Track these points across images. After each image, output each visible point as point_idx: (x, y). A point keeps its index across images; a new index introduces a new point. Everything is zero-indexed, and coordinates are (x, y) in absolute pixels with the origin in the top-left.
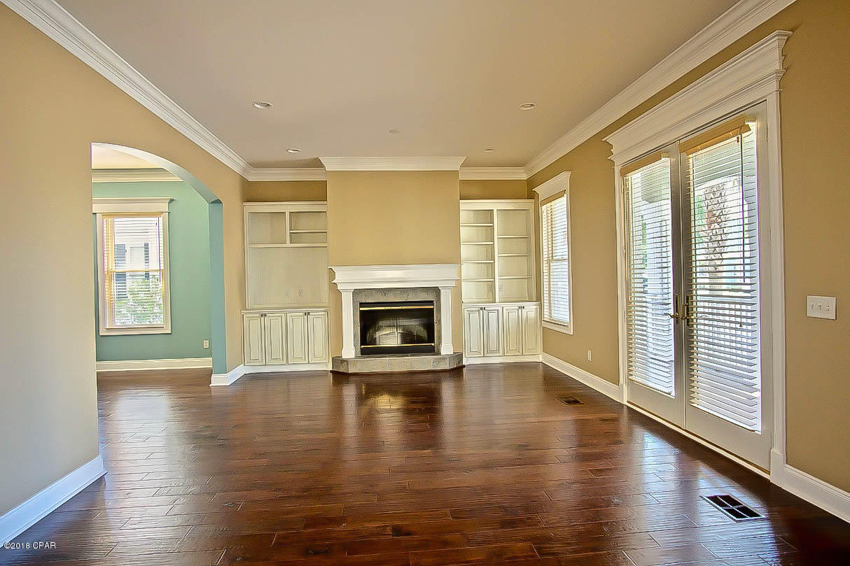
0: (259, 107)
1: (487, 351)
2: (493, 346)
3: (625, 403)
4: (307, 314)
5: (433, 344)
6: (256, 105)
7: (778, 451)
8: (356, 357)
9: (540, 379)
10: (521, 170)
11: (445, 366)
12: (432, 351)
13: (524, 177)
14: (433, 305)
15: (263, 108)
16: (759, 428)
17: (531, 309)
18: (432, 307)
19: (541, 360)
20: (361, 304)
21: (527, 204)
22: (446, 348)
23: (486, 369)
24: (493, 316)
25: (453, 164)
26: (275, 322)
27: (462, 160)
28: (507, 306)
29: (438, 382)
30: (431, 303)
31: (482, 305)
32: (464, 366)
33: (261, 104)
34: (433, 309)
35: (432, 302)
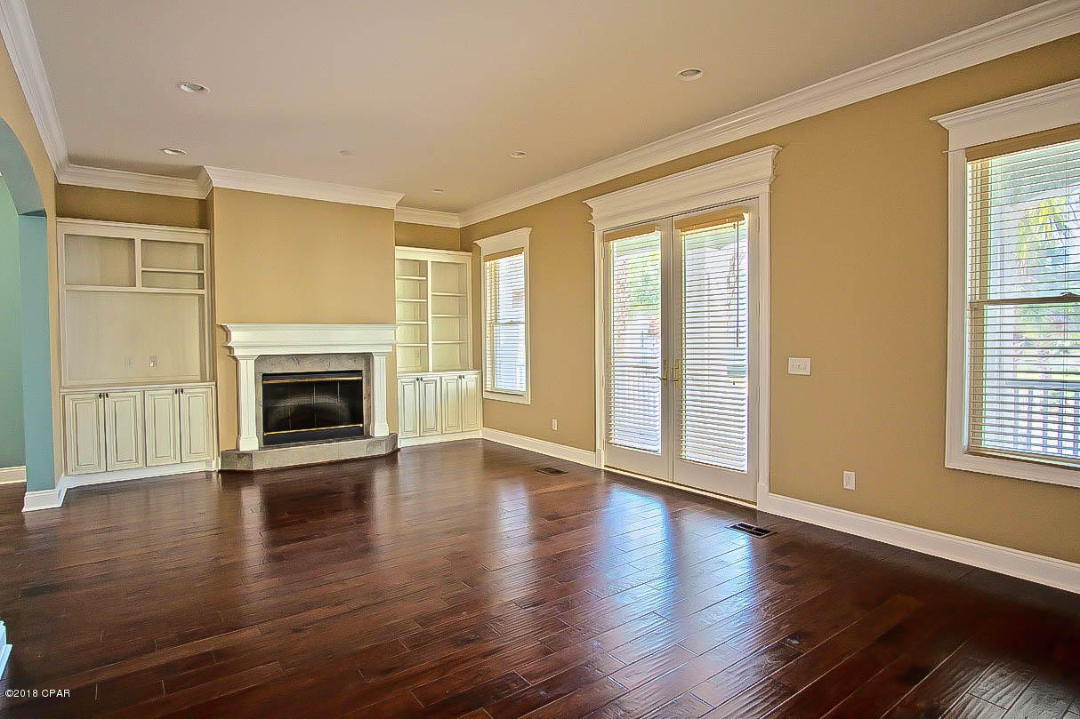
0: (186, 89)
1: (423, 430)
2: (430, 423)
3: (603, 468)
4: (179, 391)
5: (361, 425)
6: (182, 87)
7: (763, 484)
8: (260, 449)
9: (480, 458)
10: (455, 216)
11: (382, 450)
12: (361, 434)
13: (458, 225)
14: (361, 375)
15: (192, 91)
16: (745, 468)
17: (471, 377)
18: (360, 378)
19: (481, 436)
20: (264, 375)
21: (463, 257)
22: (380, 429)
23: (422, 452)
24: (431, 387)
25: (389, 201)
26: (123, 405)
27: (399, 197)
28: (447, 376)
29: (371, 471)
30: (359, 373)
31: (419, 375)
32: (399, 450)
33: (193, 87)
34: (362, 380)
35: (361, 371)
